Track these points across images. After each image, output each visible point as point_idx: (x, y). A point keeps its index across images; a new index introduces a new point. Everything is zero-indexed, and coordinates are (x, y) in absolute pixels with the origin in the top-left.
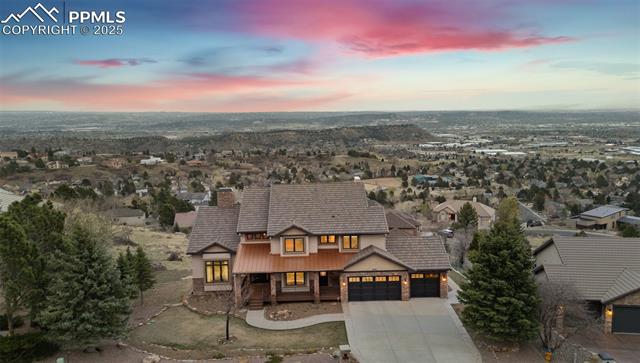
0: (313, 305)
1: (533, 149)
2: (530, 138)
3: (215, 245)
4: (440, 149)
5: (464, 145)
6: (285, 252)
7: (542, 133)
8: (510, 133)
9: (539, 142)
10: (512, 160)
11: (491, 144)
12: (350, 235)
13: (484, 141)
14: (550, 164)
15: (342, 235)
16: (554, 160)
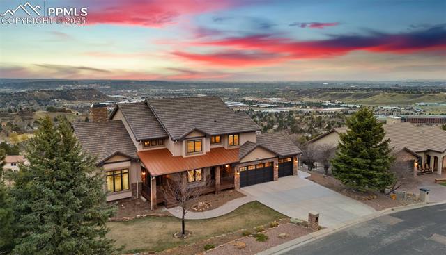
3: (118, 154)
6: (187, 153)
12: (233, 134)
15: (228, 135)
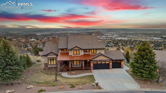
0: (82, 71)
1: (129, 38)
2: (129, 35)
3: (51, 53)
4: (107, 38)
5: (112, 37)
7: (132, 34)
8: (124, 34)
9: (131, 36)
10: (125, 40)
11: (119, 37)
13: (117, 36)
14: (134, 41)
15: (91, 49)
16: (135, 40)
